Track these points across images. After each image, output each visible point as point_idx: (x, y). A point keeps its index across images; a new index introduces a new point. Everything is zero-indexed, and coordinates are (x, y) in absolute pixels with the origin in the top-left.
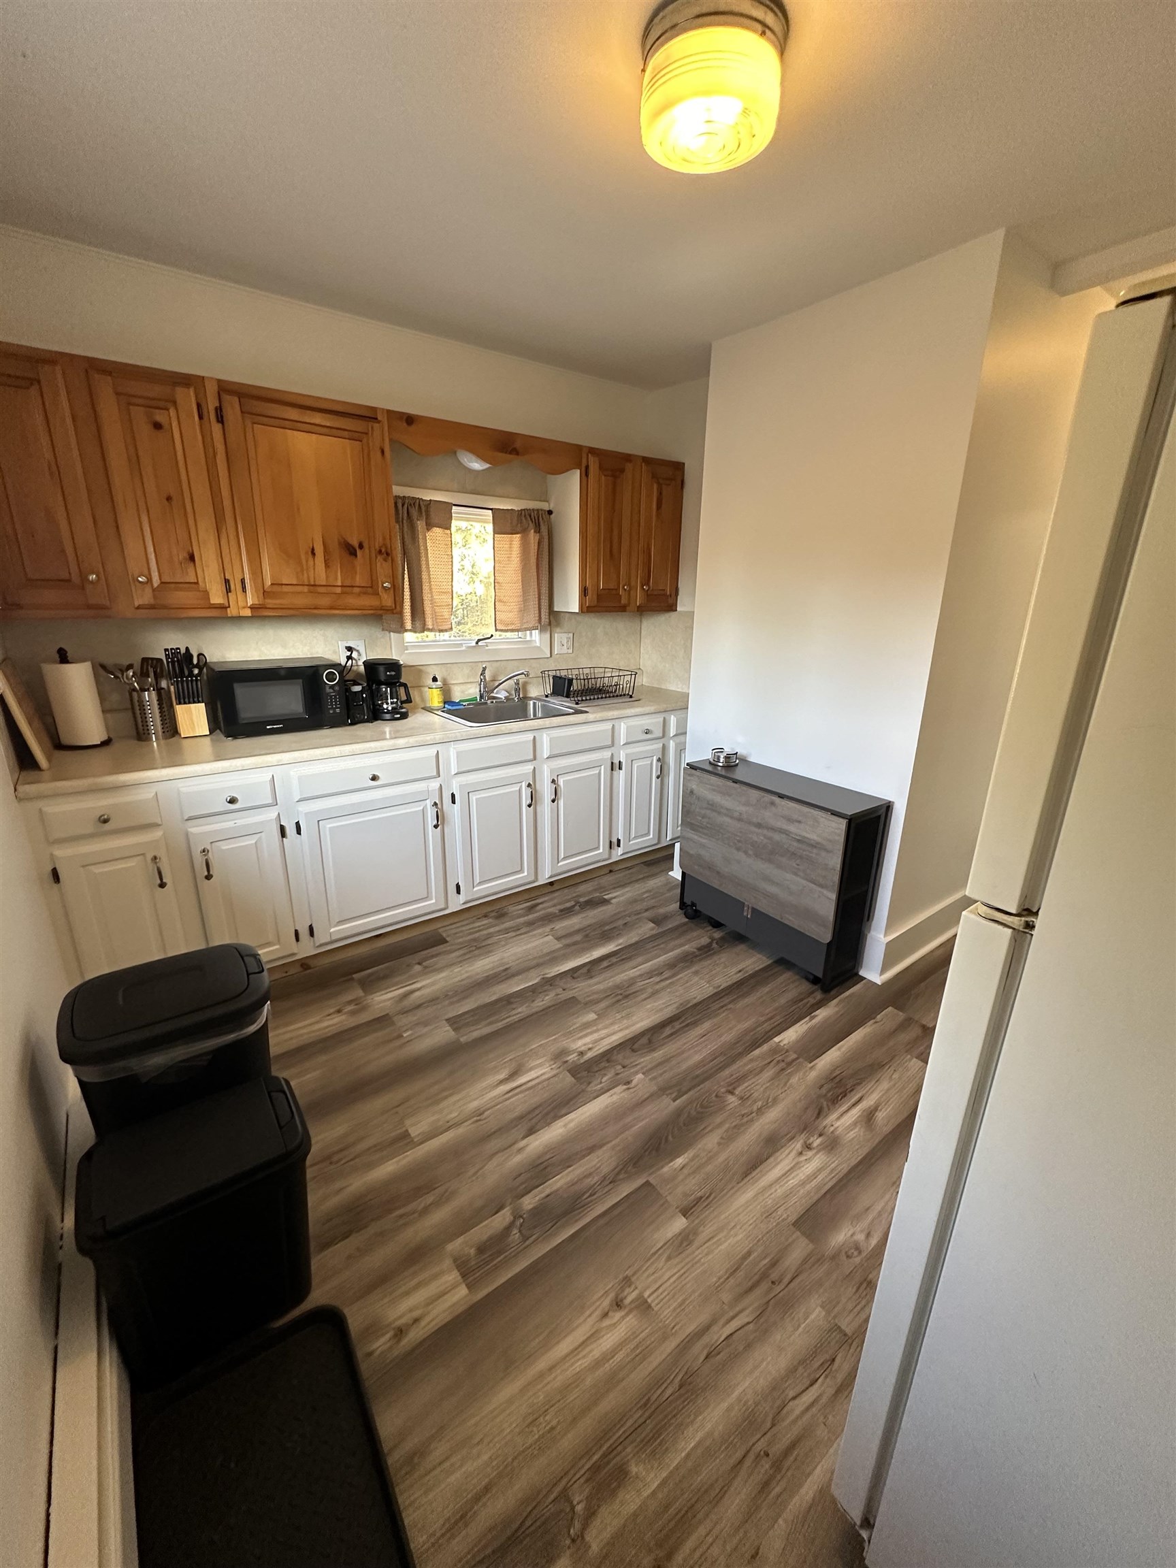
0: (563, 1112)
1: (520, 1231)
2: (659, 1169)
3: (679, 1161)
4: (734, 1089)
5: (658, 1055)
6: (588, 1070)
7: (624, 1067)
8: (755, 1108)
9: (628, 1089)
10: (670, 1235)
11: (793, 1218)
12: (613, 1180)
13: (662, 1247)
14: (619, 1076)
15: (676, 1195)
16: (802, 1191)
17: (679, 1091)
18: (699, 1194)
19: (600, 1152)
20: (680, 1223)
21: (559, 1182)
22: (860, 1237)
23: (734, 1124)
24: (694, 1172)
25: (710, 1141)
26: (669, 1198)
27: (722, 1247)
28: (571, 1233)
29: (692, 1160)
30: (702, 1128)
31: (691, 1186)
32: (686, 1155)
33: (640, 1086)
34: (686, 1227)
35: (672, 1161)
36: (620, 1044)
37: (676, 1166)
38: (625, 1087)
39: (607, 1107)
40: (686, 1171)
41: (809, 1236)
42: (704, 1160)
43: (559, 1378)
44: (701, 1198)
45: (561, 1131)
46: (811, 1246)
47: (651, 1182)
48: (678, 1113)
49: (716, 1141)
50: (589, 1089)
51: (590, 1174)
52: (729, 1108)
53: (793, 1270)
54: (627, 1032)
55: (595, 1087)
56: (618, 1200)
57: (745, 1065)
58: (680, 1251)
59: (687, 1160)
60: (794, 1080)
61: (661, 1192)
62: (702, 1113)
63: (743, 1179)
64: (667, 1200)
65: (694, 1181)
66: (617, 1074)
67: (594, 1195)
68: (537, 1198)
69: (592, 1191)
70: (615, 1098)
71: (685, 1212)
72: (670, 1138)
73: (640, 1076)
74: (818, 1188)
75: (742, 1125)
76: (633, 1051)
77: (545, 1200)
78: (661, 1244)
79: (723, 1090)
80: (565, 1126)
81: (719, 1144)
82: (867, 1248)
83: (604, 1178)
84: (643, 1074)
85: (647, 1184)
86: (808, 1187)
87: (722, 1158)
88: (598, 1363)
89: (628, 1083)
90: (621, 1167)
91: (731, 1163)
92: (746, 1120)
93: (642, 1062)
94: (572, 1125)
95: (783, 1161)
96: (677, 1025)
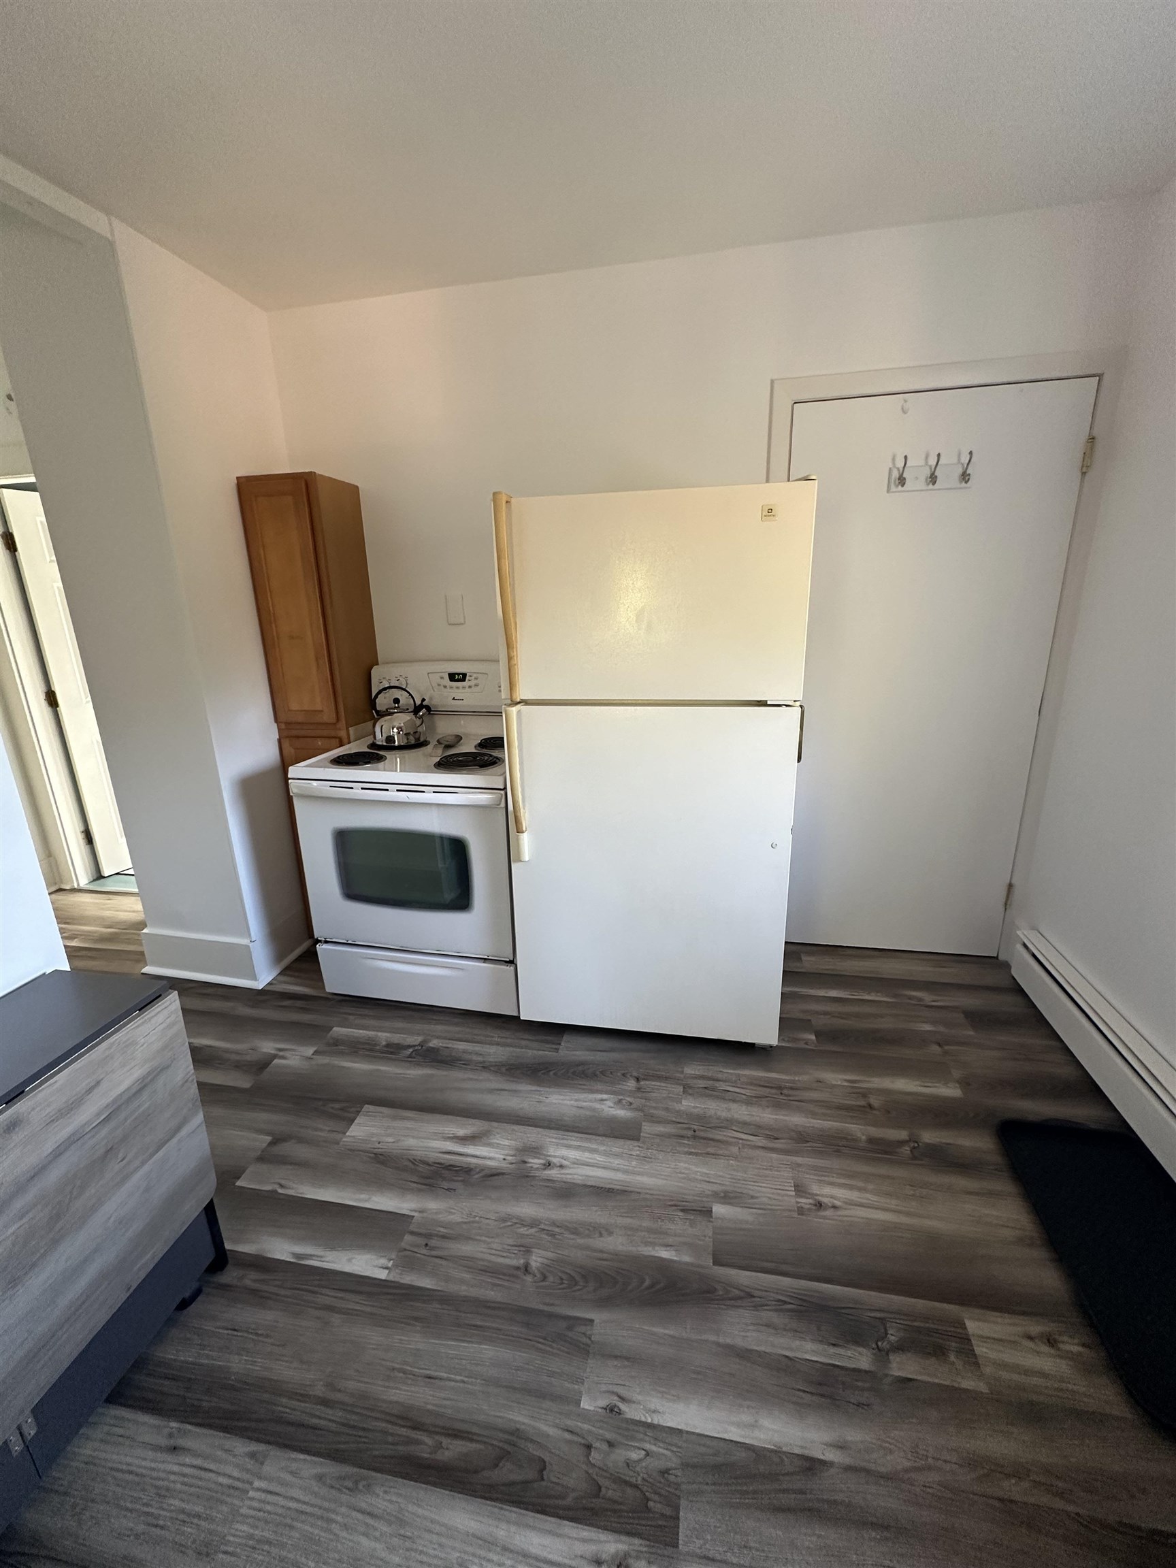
0: (742, 1455)
1: (887, 1334)
2: (692, 1264)
3: (665, 1254)
4: (518, 1268)
5: (520, 1416)
6: (643, 1508)
7: (589, 1447)
8: (533, 1231)
9: (622, 1399)
10: (739, 1210)
11: (636, 1143)
12: (746, 1297)
13: (755, 1208)
14: (608, 1436)
15: (702, 1231)
16: (603, 1148)
17: (570, 1328)
18: (680, 1214)
19: (739, 1342)
20: (719, 1209)
21: (810, 1350)
22: (609, 1103)
23: (572, 1236)
24: (666, 1233)
25: (616, 1243)
26: (710, 1234)
27: (705, 1171)
28: (829, 1286)
29: (653, 1244)
30: (605, 1263)
31: (679, 1226)
32: (653, 1253)
33: (604, 1388)
34: (717, 1203)
35: (672, 1261)
36: (543, 1510)
37: (674, 1253)
38: (623, 1407)
39: (678, 1398)
40: (670, 1240)
41: (639, 1129)
42: (643, 1234)
43: (893, 1203)
44: (682, 1211)
45: (766, 1422)
46: (643, 1124)
47: (711, 1261)
48: (604, 1303)
49: (610, 1238)
50: (674, 1462)
51: (767, 1326)
52: (550, 1255)
53: (674, 1125)
54: (502, 1532)
55: (665, 1456)
56: (759, 1274)
57: (462, 1281)
58: (741, 1195)
59: (657, 1248)
60: (457, 1218)
61: (711, 1244)
62: (584, 1277)
63: (631, 1192)
64: (714, 1233)
65: (673, 1227)
66: (611, 1444)
67: (779, 1300)
68: (849, 1353)
69: (780, 1306)
70: (655, 1402)
71: (708, 1213)
72: (647, 1283)
73: (586, 1404)
74: (589, 1140)
75: (567, 1228)
76: (542, 1466)
77: (841, 1343)
78: (751, 1210)
79: (529, 1278)
80: (754, 1426)
81: (610, 1233)
82: (614, 1098)
83: (756, 1307)
84: (578, 1403)
85: (717, 1262)
86: (594, 1146)
87: (621, 1221)
88: (851, 1188)
89: (612, 1409)
90: (728, 1302)
91: (622, 1211)
92: (553, 1231)
93: (557, 1426)
94: (746, 1417)
95: (578, 1174)
96: (425, 1446)
